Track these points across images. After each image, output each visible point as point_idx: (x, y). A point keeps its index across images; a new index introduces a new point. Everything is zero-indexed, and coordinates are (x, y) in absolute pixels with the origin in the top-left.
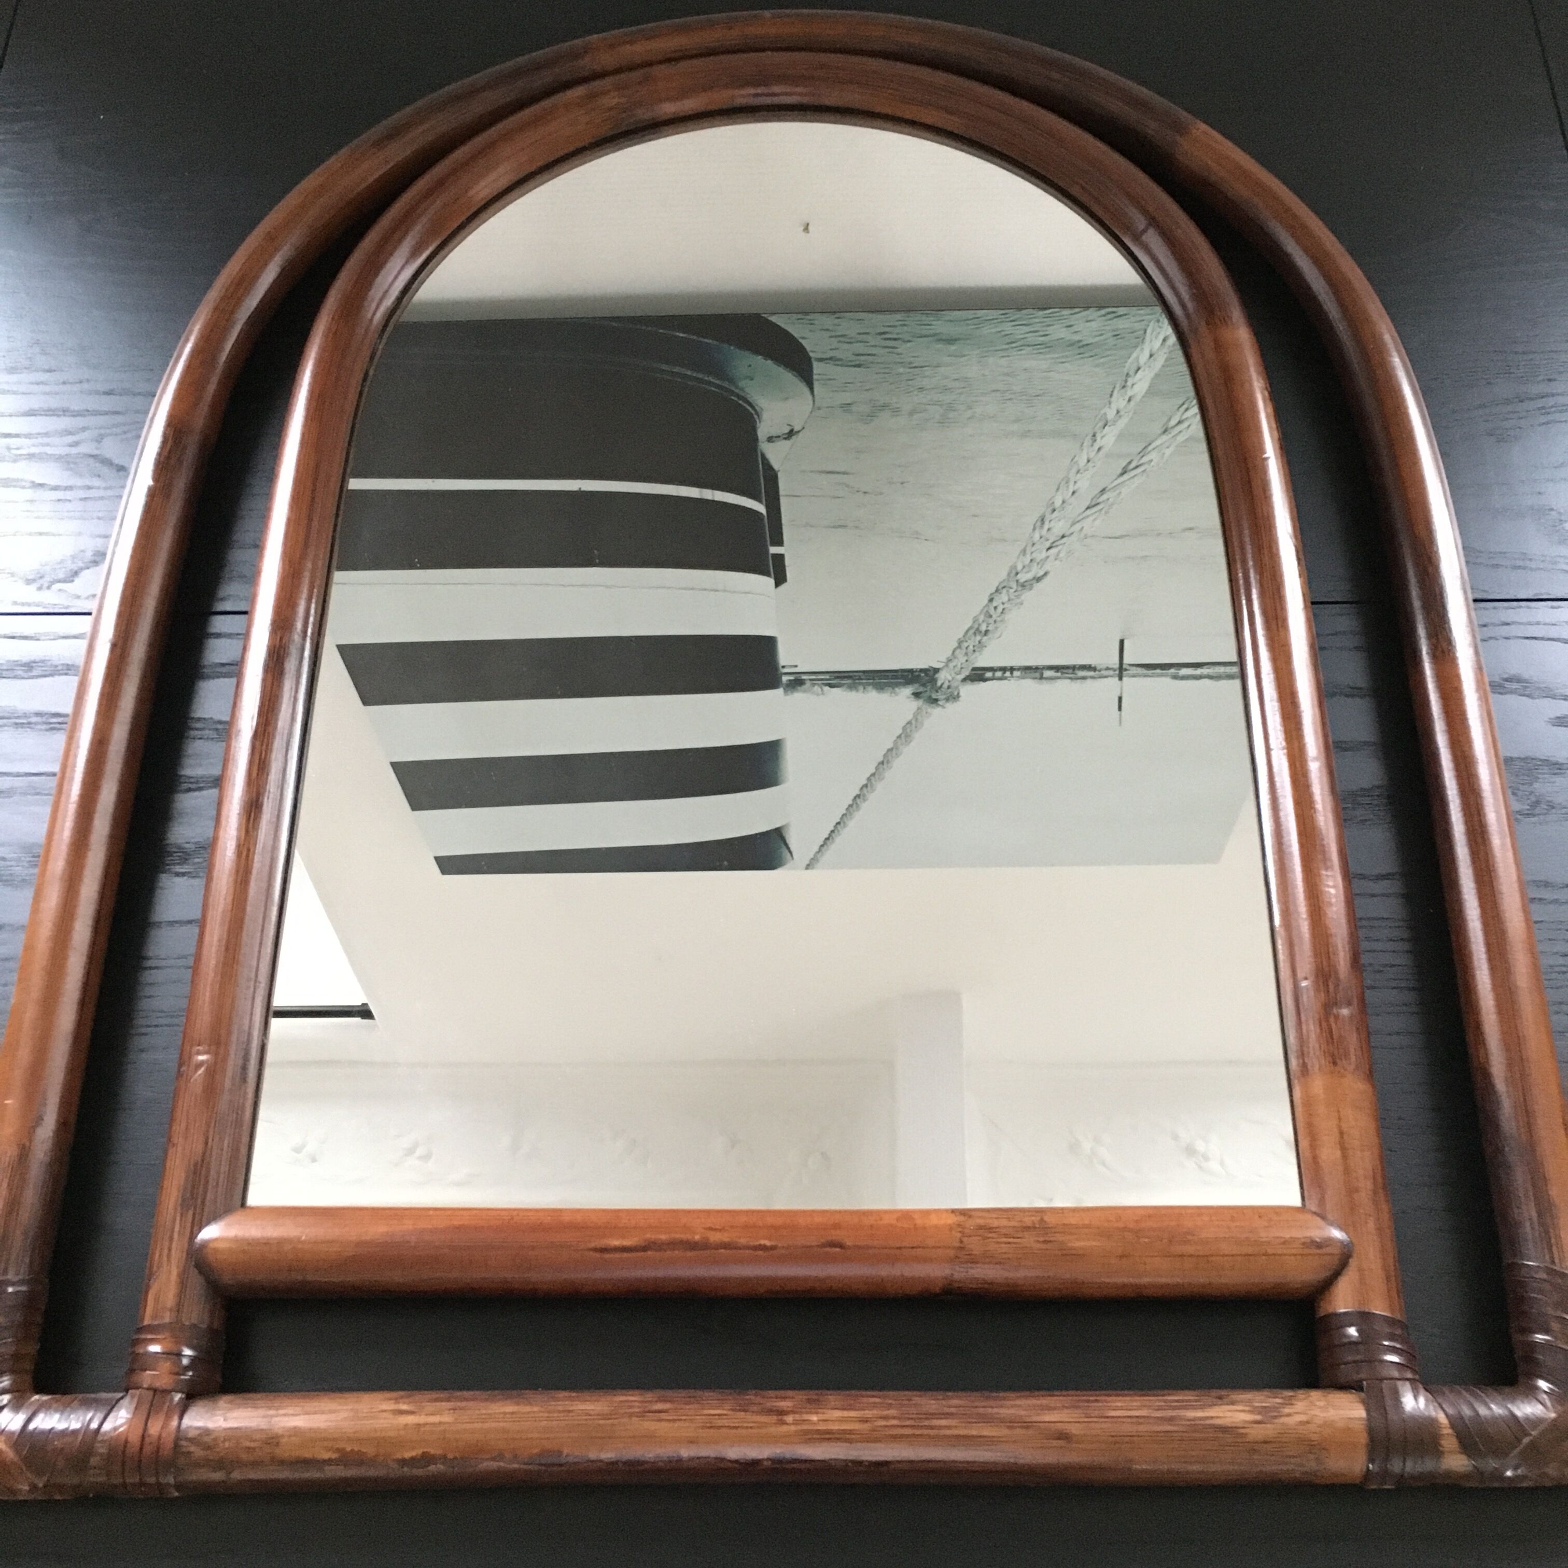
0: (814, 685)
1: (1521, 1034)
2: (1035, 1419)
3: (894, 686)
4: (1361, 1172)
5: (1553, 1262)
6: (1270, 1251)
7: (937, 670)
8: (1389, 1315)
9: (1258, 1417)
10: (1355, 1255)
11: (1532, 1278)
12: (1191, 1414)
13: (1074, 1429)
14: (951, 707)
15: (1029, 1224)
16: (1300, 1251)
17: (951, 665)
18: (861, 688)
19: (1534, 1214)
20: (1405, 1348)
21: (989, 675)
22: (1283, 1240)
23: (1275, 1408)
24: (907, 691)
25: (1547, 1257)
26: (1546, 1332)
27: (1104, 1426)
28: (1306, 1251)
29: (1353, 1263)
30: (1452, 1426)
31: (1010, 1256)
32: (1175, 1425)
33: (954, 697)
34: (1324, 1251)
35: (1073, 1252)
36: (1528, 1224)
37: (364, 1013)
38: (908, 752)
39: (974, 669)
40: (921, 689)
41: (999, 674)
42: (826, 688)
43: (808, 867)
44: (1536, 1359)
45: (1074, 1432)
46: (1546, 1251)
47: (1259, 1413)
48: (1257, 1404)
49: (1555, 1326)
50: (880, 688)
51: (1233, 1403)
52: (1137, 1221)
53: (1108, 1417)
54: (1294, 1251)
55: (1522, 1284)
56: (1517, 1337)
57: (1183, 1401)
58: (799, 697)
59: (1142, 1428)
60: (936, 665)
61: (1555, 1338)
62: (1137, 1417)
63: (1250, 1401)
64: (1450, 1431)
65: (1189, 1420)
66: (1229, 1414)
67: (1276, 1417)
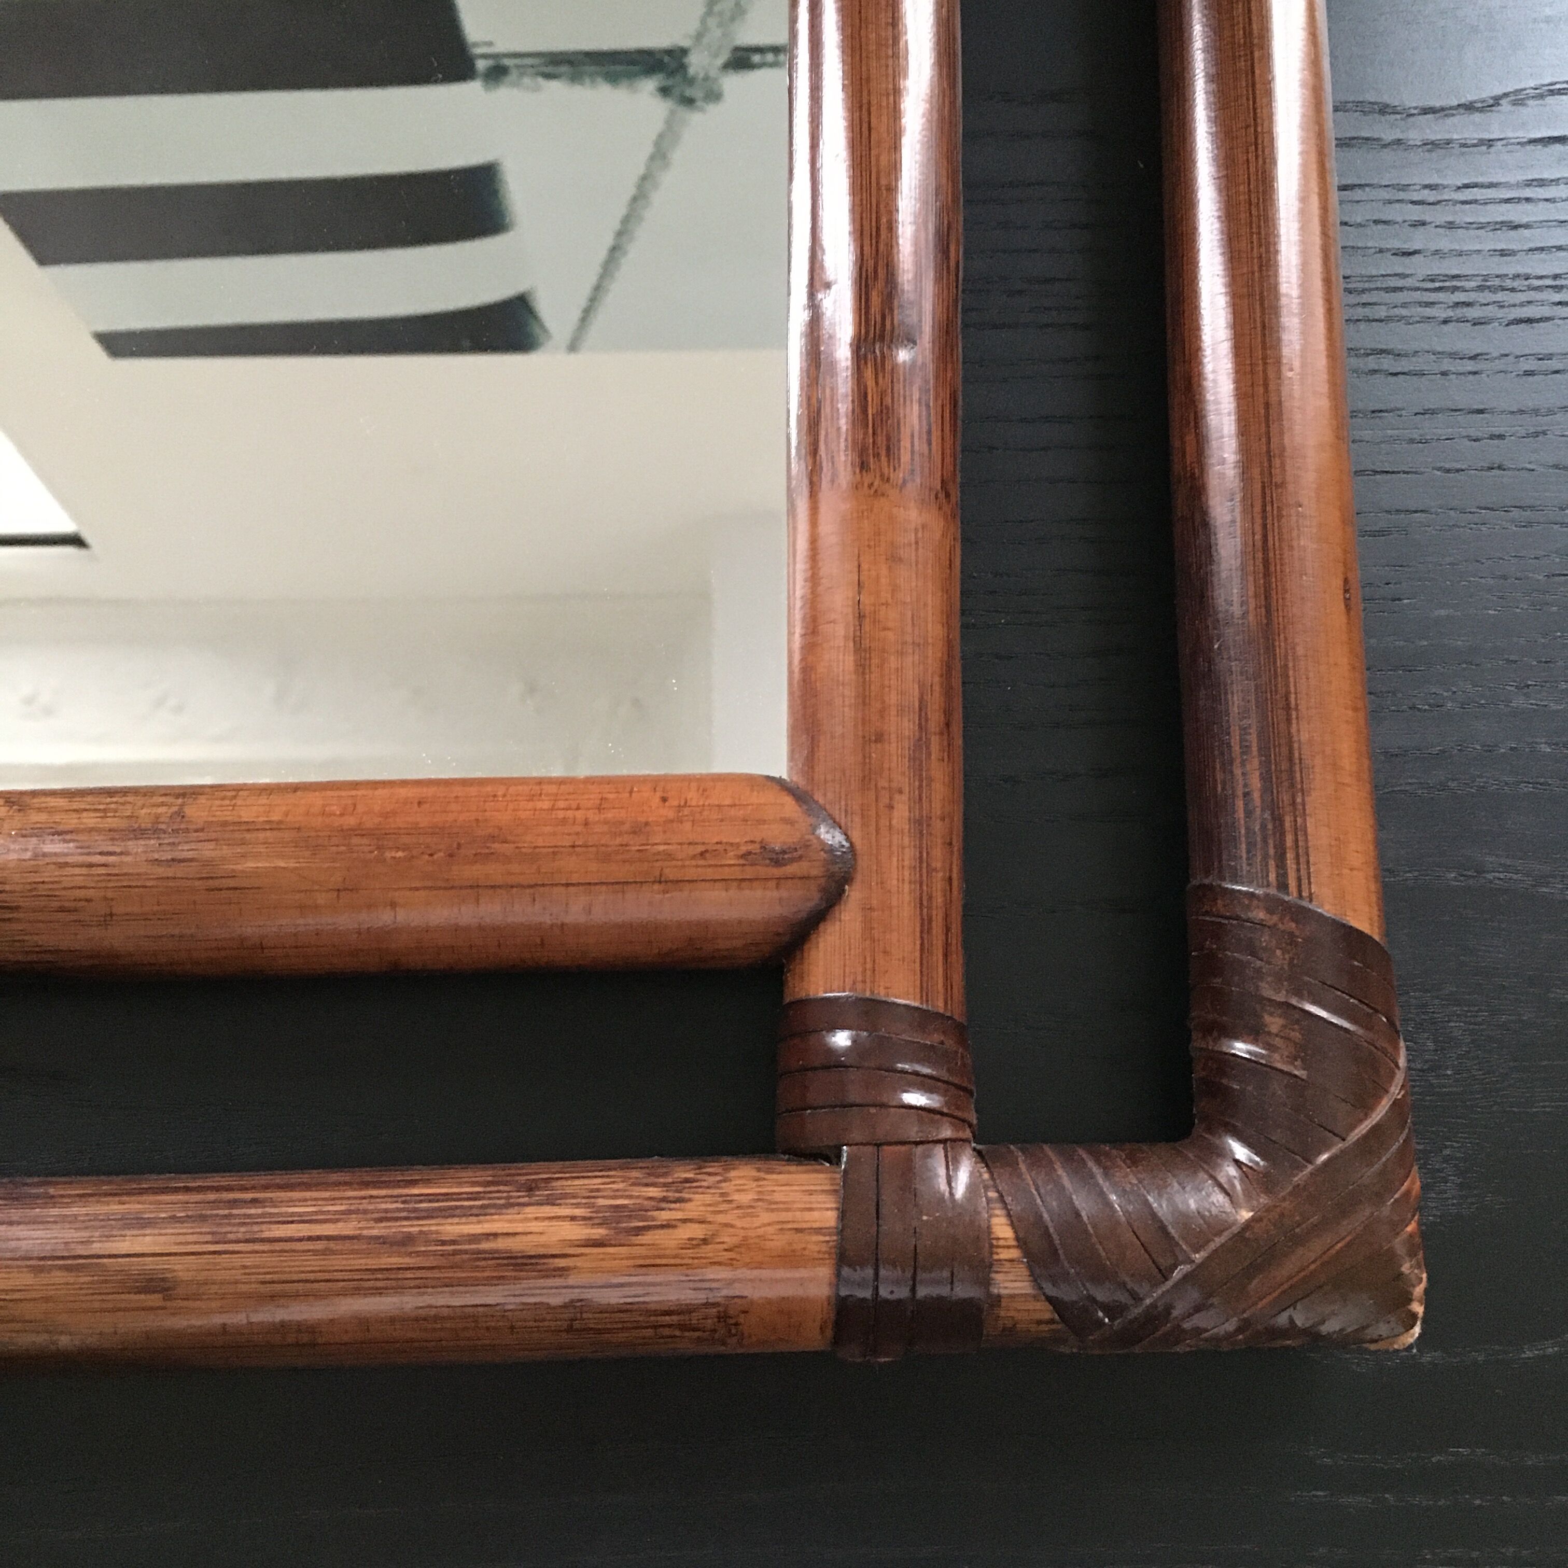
0: (522, 75)
1: (1273, 399)
2: (97, 1248)
3: (631, 76)
4: (893, 699)
5: (1283, 886)
6: (670, 874)
7: (684, 52)
8: (916, 1004)
9: (599, 1232)
10: (859, 877)
11: (1237, 918)
12: (453, 1228)
13: (182, 1269)
14: (713, 110)
15: (146, 823)
16: (737, 873)
17: (705, 40)
18: (587, 81)
19: (1256, 783)
20: (943, 1074)
21: (756, 58)
22: (700, 848)
23: (639, 1211)
24: (649, 85)
25: (1272, 877)
26: (1254, 1034)
27: (249, 1261)
28: (749, 872)
29: (854, 895)
30: (1021, 1242)
31: (90, 893)
32: (410, 1254)
33: (714, 96)
34: (790, 869)
35: (231, 883)
36: (1240, 804)
37: (75, 541)
38: (668, 179)
39: (737, 49)
40: (670, 82)
41: (770, 57)
42: (540, 80)
43: (573, 347)
44: (1227, 1088)
45: (184, 1276)
46: (1272, 863)
47: (603, 1224)
48: (601, 1202)
49: (1274, 1023)
50: (613, 79)
51: (551, 1201)
52: (385, 815)
53: (263, 1240)
54: (726, 873)
55: (1217, 932)
56: (1198, 1042)
57: (447, 1197)
58: (504, 94)
59: (337, 1262)
60: (685, 43)
61: (1269, 1046)
62: (329, 1238)
63: (594, 1193)
64: (1015, 1253)
65: (443, 1243)
66: (535, 1226)
67: (639, 1231)
